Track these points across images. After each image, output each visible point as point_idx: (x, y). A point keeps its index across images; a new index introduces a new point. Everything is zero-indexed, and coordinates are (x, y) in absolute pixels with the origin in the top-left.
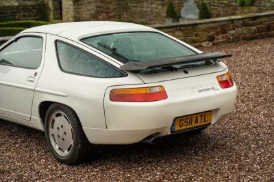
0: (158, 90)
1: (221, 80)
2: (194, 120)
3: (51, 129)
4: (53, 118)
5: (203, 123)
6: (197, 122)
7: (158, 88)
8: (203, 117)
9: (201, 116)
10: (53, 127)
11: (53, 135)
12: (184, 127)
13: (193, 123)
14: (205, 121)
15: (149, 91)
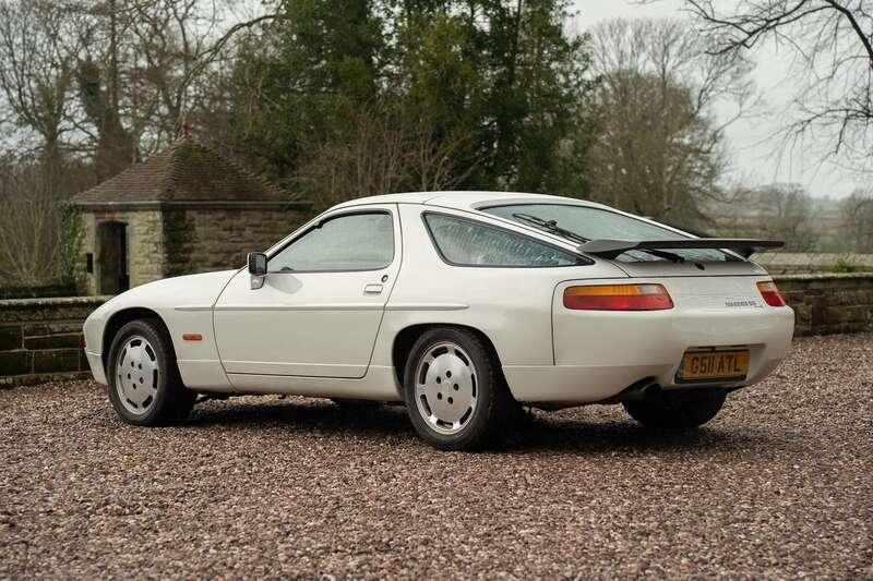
0: (654, 290)
1: (765, 289)
2: (717, 365)
3: (418, 386)
4: (424, 361)
5: (733, 373)
6: (721, 366)
7: (655, 287)
8: (733, 360)
9: (730, 358)
10: (423, 382)
11: (424, 397)
12: (698, 375)
13: (715, 371)
14: (736, 370)
15: (638, 293)
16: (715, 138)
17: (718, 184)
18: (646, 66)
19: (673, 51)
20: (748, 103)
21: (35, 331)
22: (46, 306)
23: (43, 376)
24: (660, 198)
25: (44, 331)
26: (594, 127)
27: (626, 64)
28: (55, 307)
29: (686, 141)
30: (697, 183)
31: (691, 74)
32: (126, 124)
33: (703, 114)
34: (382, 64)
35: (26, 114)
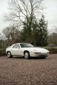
26: (48, 37)
32: (14, 37)
34: (32, 32)
35: (7, 37)
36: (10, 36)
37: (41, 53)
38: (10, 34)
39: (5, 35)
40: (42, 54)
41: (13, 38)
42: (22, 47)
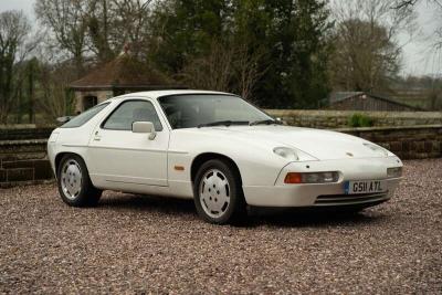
16: (397, 52)
17: (399, 75)
18: (364, 17)
19: (377, 9)
20: (414, 35)
21: (8, 159)
22: (15, 145)
23: (12, 183)
24: (369, 82)
25: (14, 159)
27: (354, 16)
28: (19, 145)
29: (383, 54)
30: (388, 74)
31: (386, 20)
32: (112, 47)
33: (392, 40)
34: (224, 16)
35: (65, 43)
36: (87, 38)
37: (335, 174)
38: (83, 28)
39: (53, 35)
40: (346, 184)
41: (102, 50)
42: (174, 126)
